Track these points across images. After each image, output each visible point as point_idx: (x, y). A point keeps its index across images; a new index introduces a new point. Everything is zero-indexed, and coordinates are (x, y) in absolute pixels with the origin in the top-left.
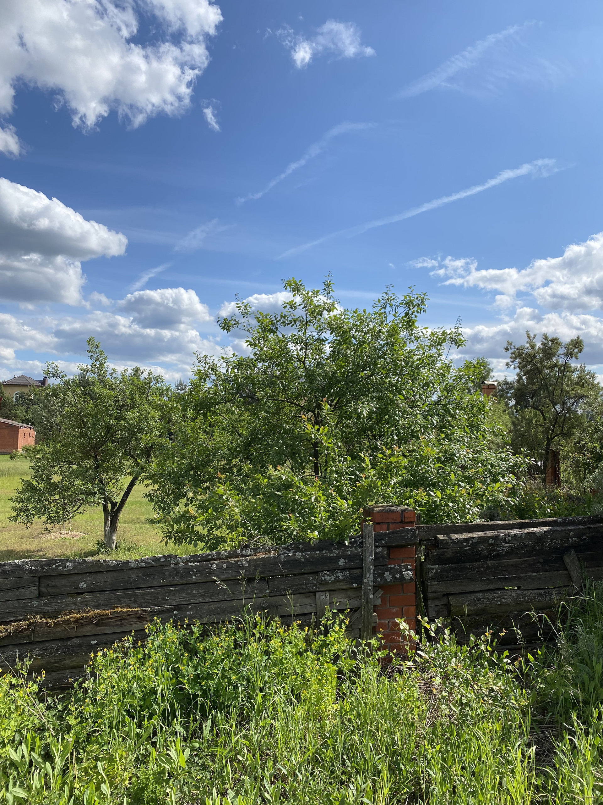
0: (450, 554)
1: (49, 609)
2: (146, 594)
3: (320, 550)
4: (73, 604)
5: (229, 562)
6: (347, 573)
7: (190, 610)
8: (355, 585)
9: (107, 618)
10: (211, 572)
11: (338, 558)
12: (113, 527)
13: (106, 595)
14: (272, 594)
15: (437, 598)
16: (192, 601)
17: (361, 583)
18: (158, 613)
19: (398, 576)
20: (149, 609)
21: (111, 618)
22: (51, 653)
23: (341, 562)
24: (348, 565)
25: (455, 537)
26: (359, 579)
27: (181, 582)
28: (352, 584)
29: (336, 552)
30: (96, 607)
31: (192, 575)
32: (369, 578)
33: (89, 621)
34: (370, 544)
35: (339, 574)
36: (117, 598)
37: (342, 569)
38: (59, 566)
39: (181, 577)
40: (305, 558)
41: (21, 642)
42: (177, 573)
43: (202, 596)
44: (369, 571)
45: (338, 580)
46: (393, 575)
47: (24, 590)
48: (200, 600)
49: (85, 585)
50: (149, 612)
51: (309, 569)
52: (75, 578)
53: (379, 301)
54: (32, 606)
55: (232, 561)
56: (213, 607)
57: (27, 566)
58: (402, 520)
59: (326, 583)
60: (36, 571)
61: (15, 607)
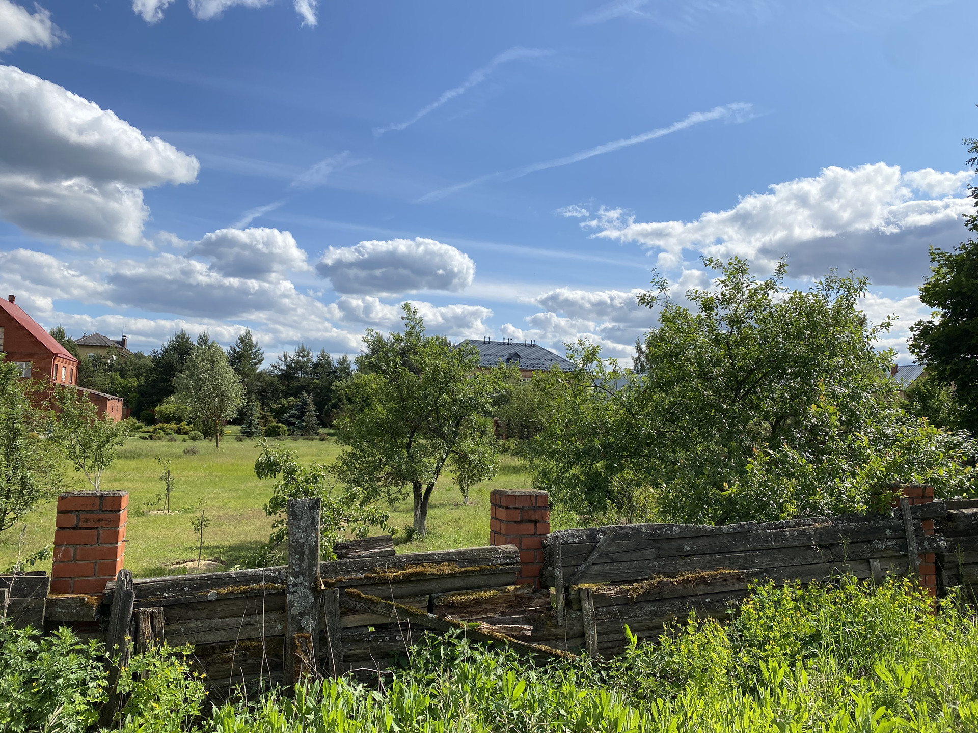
0: (961, 527)
1: (667, 569)
2: (739, 557)
3: (869, 522)
4: (686, 564)
5: (798, 531)
6: (895, 542)
7: (776, 572)
8: (902, 553)
9: (715, 579)
10: (786, 538)
11: (884, 528)
13: (708, 557)
14: (835, 560)
15: (949, 569)
16: (776, 565)
17: (907, 551)
18: (755, 574)
19: (935, 545)
20: (745, 571)
21: (718, 579)
22: (678, 609)
23: (888, 532)
24: (893, 535)
25: (965, 511)
26: (905, 547)
27: (764, 547)
28: (899, 552)
29: (881, 524)
30: (704, 569)
31: (771, 541)
32: (913, 546)
33: (704, 580)
34: (908, 516)
35: (889, 543)
36: (717, 560)
37: (891, 539)
38: (668, 530)
39: (763, 542)
40: (858, 528)
41: (653, 598)
42: (759, 539)
43: (782, 560)
44: (913, 540)
45: (888, 548)
46: (930, 543)
47: (644, 552)
48: (781, 564)
49: (689, 549)
50: (746, 574)
51: (863, 538)
52: (679, 542)
53: (821, 283)
54: (654, 567)
55: (801, 529)
56: (792, 570)
57: (644, 529)
58: (924, 495)
59: (879, 551)
60: (651, 535)
61: (640, 567)
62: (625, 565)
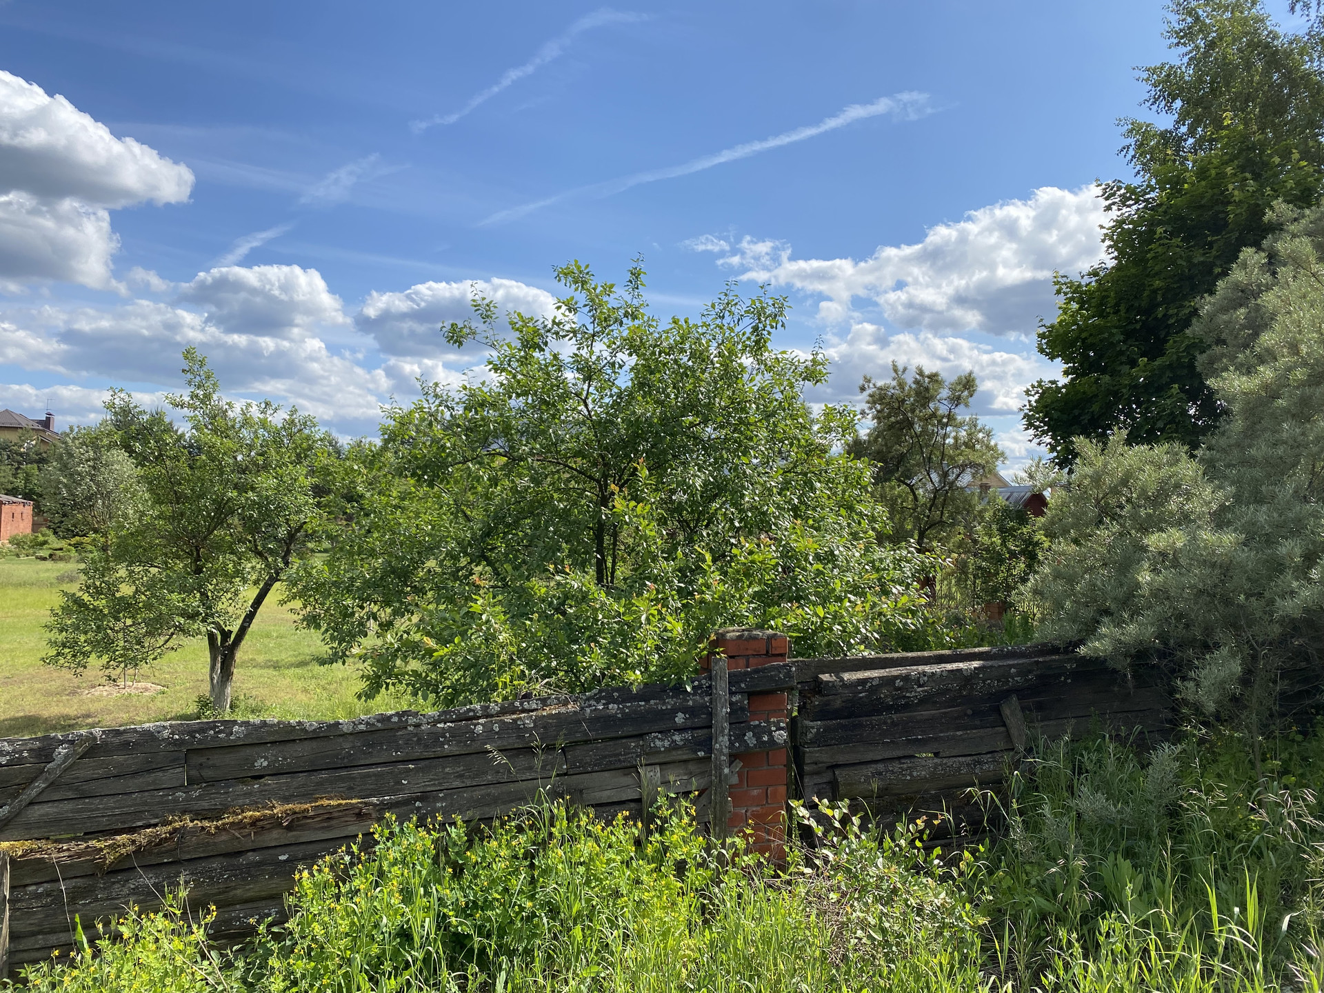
0: (838, 703)
1: (205, 804)
2: (368, 775)
3: (647, 701)
4: (248, 794)
5: (503, 722)
6: (688, 735)
7: (443, 799)
8: (701, 754)
9: (306, 817)
10: (474, 737)
11: (674, 711)
12: (226, 674)
13: (301, 778)
14: (571, 772)
15: (817, 773)
16: (446, 786)
17: (710, 750)
18: (390, 806)
19: (765, 738)
20: (374, 800)
21: (312, 817)
22: (211, 878)
23: (680, 718)
24: (689, 724)
25: (846, 676)
26: (707, 744)
27: (426, 755)
28: (695, 752)
29: (670, 702)
30: (286, 800)
31: (443, 743)
32: (722, 742)
33: (276, 822)
34: (722, 688)
35: (677, 738)
36: (320, 784)
37: (681, 730)
38: (220, 732)
39: (426, 746)
40: (623, 713)
41: (159, 861)
42: (419, 739)
43: (461, 776)
44: (722, 731)
45: (674, 747)
46: (758, 736)
47: (160, 774)
48: (457, 784)
49: (265, 764)
50: (375, 805)
51: (629, 730)
52: (248, 751)
53: (713, 306)
54: (176, 801)
55: (508, 719)
56: (478, 793)
57: (166, 733)
58: (767, 652)
59: (657, 752)
60: (181, 742)
61: (145, 803)
62: (111, 802)
